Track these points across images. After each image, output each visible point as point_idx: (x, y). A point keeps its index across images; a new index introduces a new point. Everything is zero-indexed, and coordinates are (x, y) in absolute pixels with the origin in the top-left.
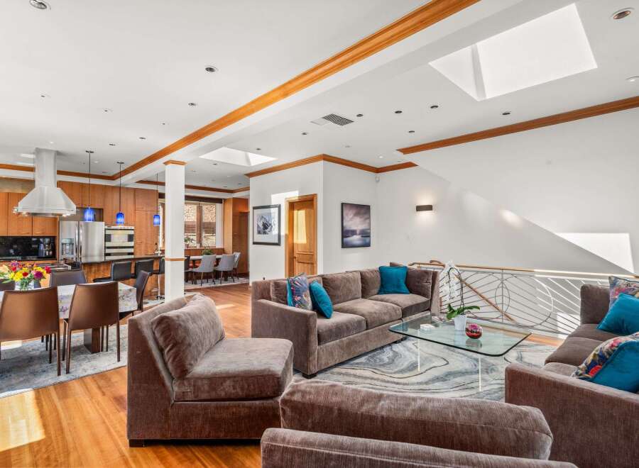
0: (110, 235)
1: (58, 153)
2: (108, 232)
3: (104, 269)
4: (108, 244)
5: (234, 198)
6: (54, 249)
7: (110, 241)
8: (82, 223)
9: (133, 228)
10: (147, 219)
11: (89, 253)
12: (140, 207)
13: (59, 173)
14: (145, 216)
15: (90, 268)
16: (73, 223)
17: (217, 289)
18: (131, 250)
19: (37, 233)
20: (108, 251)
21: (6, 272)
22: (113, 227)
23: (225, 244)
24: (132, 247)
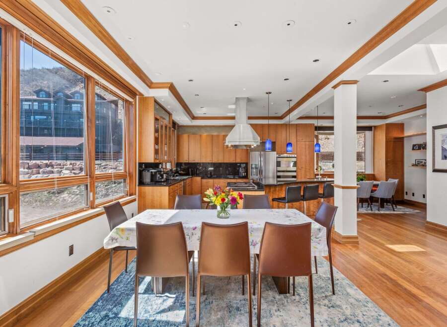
0: (280, 162)
1: (249, 100)
2: (279, 159)
3: (279, 190)
4: (279, 169)
5: (387, 124)
6: (247, 171)
7: (280, 166)
8: (262, 153)
9: (296, 156)
10: (305, 148)
11: (267, 175)
12: (301, 139)
13: (250, 118)
14: (304, 146)
15: (270, 189)
16: (257, 153)
17: (374, 216)
18: (294, 174)
19: (238, 161)
20: (279, 174)
21: (211, 195)
22: (282, 156)
23: (375, 171)
24: (295, 171)
